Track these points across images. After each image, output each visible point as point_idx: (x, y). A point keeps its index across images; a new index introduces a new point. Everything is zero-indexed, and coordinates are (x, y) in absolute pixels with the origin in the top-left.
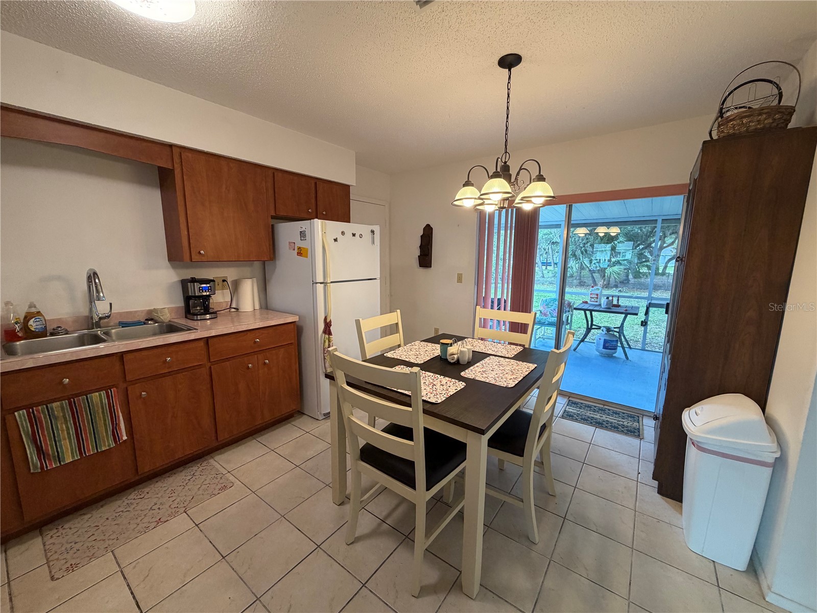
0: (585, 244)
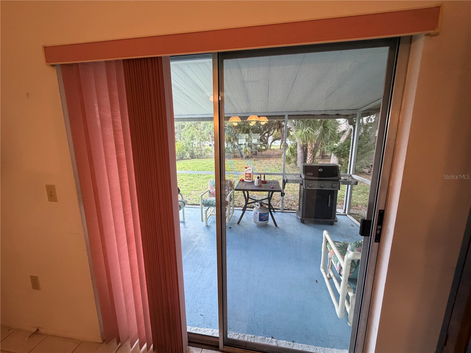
0: (235, 134)
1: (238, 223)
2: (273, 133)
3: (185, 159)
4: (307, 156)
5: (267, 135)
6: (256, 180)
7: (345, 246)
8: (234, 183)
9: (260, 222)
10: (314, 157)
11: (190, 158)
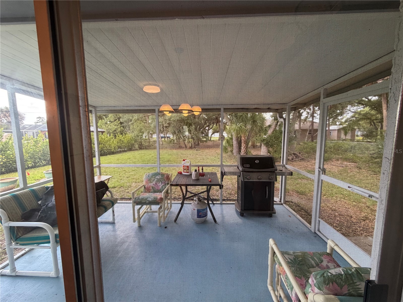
1: (176, 220)
2: (212, 127)
3: (133, 150)
4: (241, 146)
5: (207, 128)
6: (194, 173)
7: (296, 259)
8: (171, 176)
9: (198, 219)
10: (247, 147)
11: (138, 149)
